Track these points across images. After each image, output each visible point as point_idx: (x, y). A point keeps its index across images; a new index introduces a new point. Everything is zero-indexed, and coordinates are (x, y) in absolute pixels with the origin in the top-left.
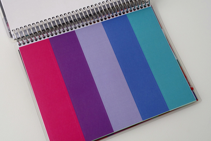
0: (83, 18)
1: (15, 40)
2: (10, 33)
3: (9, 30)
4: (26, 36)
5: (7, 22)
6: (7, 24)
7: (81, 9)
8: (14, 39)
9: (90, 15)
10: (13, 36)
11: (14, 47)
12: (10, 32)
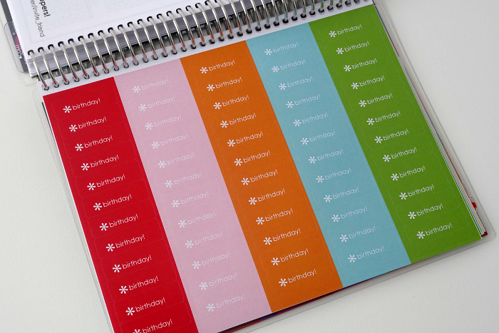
0: (205, 26)
1: (33, 77)
2: (23, 60)
3: (20, 53)
4: (63, 68)
5: (16, 35)
6: (15, 38)
7: (198, 5)
8: (31, 76)
9: (222, 20)
10: (29, 69)
11: (33, 94)
12: (21, 57)
